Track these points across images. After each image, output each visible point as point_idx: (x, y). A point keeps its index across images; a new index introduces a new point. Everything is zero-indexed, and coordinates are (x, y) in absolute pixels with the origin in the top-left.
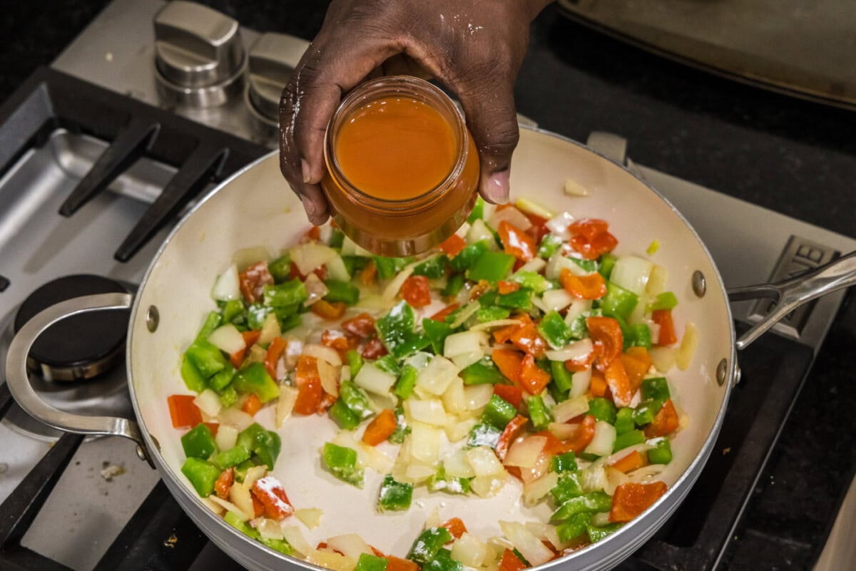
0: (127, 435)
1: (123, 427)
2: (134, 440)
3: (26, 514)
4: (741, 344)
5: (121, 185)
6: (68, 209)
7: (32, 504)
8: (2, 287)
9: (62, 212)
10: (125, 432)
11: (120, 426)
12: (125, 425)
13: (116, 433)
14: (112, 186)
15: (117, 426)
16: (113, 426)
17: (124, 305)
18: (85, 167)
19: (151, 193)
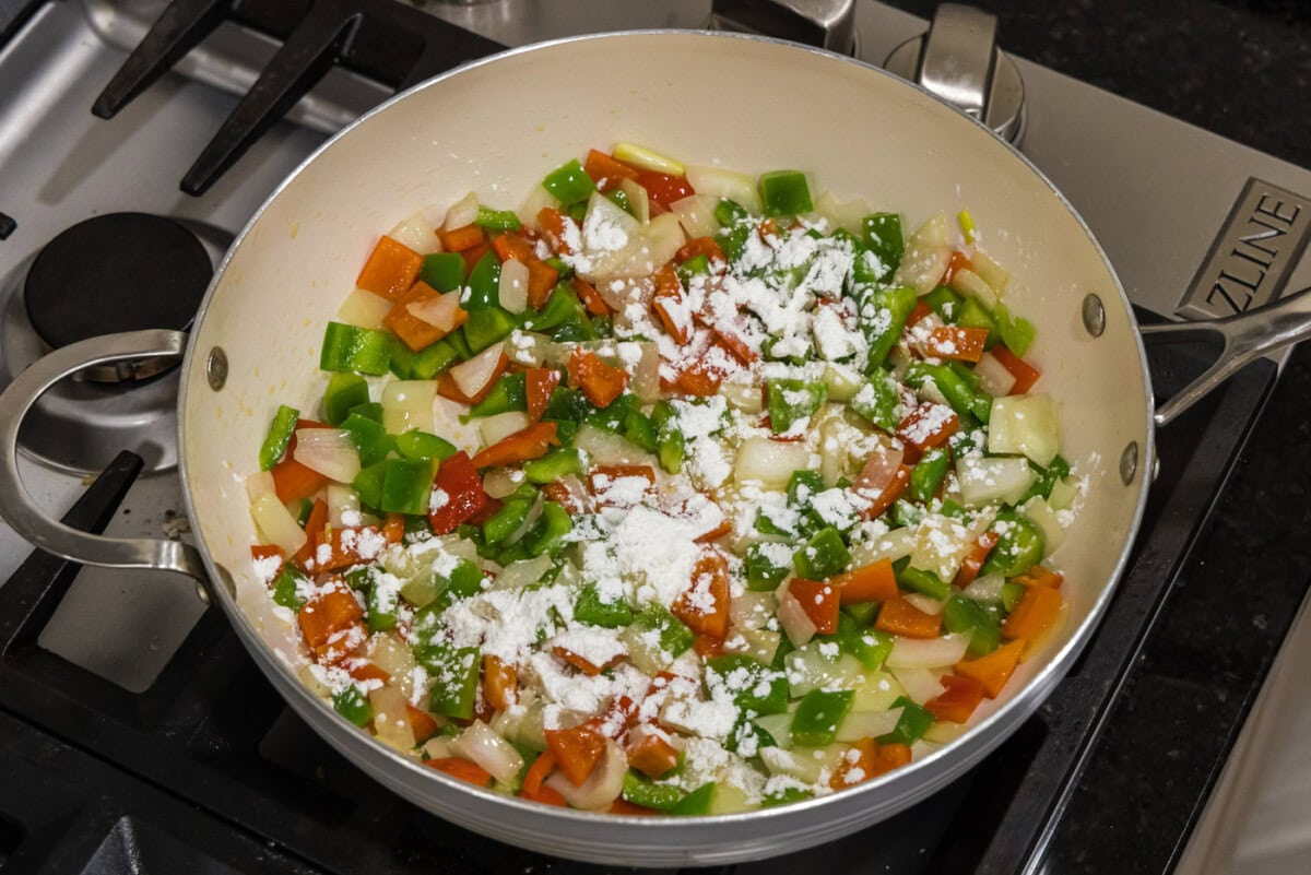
0: (180, 569)
1: (174, 556)
2: (193, 576)
3: (44, 598)
4: (1161, 418)
5: (193, 63)
6: (106, 107)
7: (56, 581)
8: (4, 231)
9: (96, 111)
10: (179, 563)
11: (169, 555)
12: (178, 553)
13: (162, 566)
14: (179, 66)
15: (164, 554)
16: (157, 555)
17: (171, 349)
18: (137, 33)
19: (242, 78)
